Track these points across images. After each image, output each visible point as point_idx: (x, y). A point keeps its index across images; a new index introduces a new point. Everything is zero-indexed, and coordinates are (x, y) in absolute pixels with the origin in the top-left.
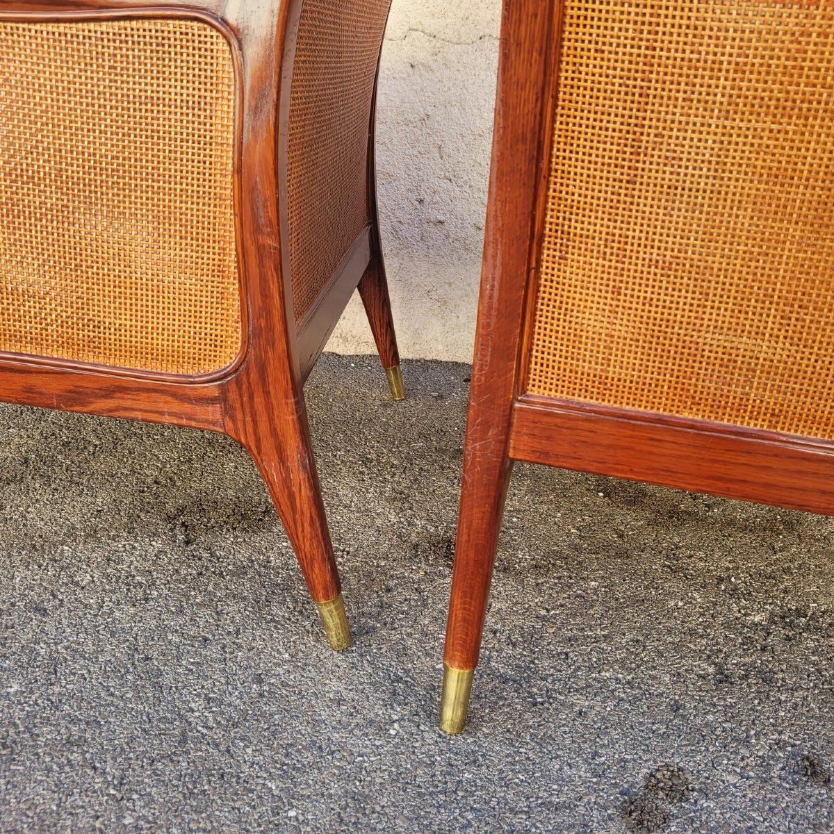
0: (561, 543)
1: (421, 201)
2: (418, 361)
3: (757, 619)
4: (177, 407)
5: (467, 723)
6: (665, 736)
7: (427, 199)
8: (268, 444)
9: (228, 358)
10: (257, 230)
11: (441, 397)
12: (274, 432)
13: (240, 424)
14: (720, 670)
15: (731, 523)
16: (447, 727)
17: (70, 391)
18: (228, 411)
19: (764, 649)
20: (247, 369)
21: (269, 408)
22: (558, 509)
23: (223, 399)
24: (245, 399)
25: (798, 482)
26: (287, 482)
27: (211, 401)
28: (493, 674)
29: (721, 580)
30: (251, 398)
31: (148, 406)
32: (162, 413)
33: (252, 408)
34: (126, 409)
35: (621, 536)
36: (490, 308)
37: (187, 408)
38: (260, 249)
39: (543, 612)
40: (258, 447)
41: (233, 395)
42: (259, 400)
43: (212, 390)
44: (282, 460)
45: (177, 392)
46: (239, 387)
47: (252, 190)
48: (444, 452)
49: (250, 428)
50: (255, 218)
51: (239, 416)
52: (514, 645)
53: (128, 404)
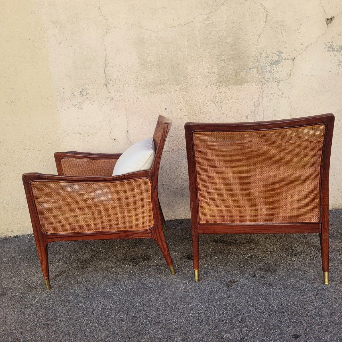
0: (209, 252)
1: (163, 185)
2: (167, 221)
3: (246, 258)
4: (144, 235)
5: (199, 280)
6: (231, 276)
7: (165, 184)
8: (159, 238)
9: (152, 226)
10: (155, 205)
11: (175, 228)
12: (160, 237)
13: (154, 236)
14: (240, 266)
15: (241, 243)
16: (197, 281)
17: (126, 235)
18: (152, 234)
19: (247, 262)
20: (155, 227)
21: (159, 232)
22: (207, 246)
23: (151, 232)
24: (155, 232)
25: (240, 230)
26: (163, 245)
27: (149, 233)
28: (201, 274)
29: (239, 253)
30: (156, 231)
31: (139, 236)
32: (141, 237)
33: (156, 233)
34: (135, 237)
35: (220, 249)
36: (192, 212)
37: (145, 235)
38: (156, 208)
39: (208, 264)
40: (158, 240)
41: (153, 231)
42: (157, 231)
43: (149, 231)
44: (162, 241)
45: (143, 232)
46: (154, 230)
47: (155, 199)
48: (180, 239)
49: (156, 237)
50: (155, 204)
51: (154, 235)
52: (204, 269)
53: (136, 236)
